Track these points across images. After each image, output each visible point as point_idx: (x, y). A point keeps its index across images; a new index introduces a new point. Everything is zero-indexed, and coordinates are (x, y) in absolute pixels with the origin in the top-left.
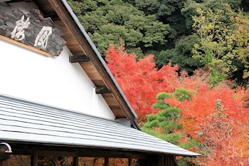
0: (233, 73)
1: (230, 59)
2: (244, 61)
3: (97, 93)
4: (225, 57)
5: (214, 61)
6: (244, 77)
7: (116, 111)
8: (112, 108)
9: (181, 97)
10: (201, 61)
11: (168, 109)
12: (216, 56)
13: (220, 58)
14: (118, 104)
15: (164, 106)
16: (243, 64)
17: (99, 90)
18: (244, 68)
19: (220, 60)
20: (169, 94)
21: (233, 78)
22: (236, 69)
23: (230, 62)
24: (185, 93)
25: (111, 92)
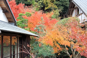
0: (41, 8)
1: (41, 3)
2: (45, 4)
3: (3, 12)
4: (39, 2)
5: (35, 3)
6: (45, 9)
7: (9, 19)
8: (8, 18)
9: (27, 15)
10: (30, 3)
11: (23, 19)
12: (36, 1)
13: (37, 2)
14: (11, 17)
15: (21, 18)
16: (45, 5)
17: (4, 11)
18: (45, 6)
19: (37, 3)
20: (23, 14)
21: (41, 10)
22: (42, 7)
23: (41, 4)
24: (29, 14)
25: (8, 12)
